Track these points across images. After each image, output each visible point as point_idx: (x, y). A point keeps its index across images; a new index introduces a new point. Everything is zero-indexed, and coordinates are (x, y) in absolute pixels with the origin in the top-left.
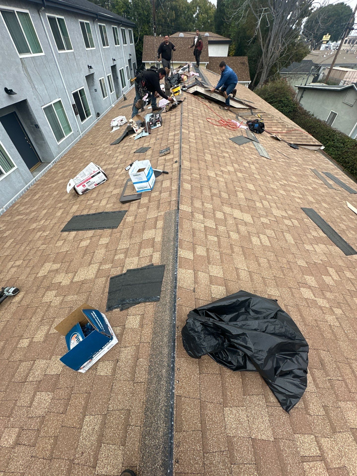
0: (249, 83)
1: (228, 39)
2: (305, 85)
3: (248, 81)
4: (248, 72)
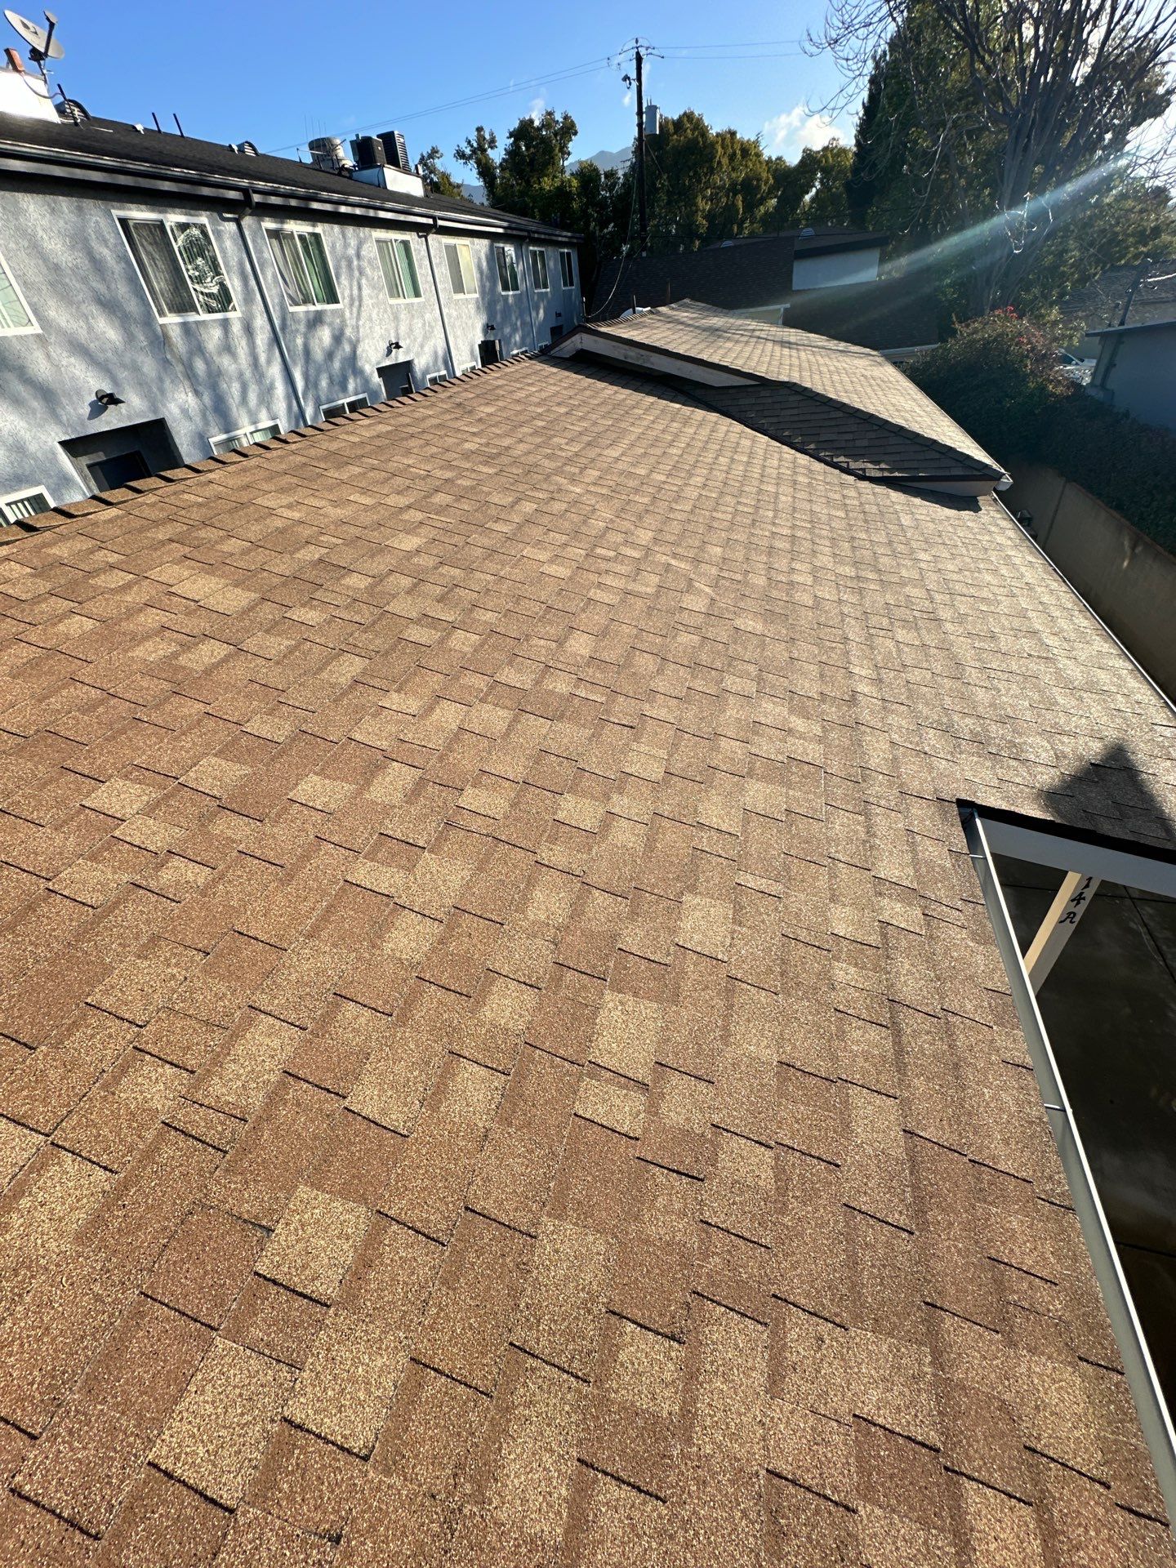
2: (1122, 323)
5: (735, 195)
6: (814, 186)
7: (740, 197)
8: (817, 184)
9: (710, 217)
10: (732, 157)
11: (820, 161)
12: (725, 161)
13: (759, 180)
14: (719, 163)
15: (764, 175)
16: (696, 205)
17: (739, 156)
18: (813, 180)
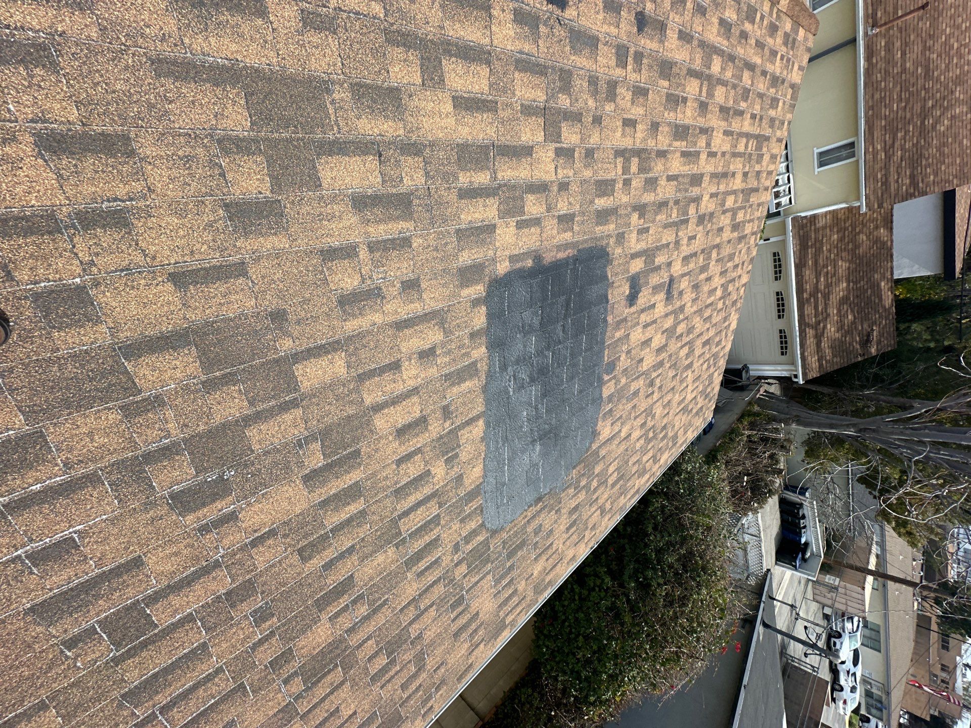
0: (796, 376)
1: (959, 265)
3: (804, 374)
4: (839, 363)
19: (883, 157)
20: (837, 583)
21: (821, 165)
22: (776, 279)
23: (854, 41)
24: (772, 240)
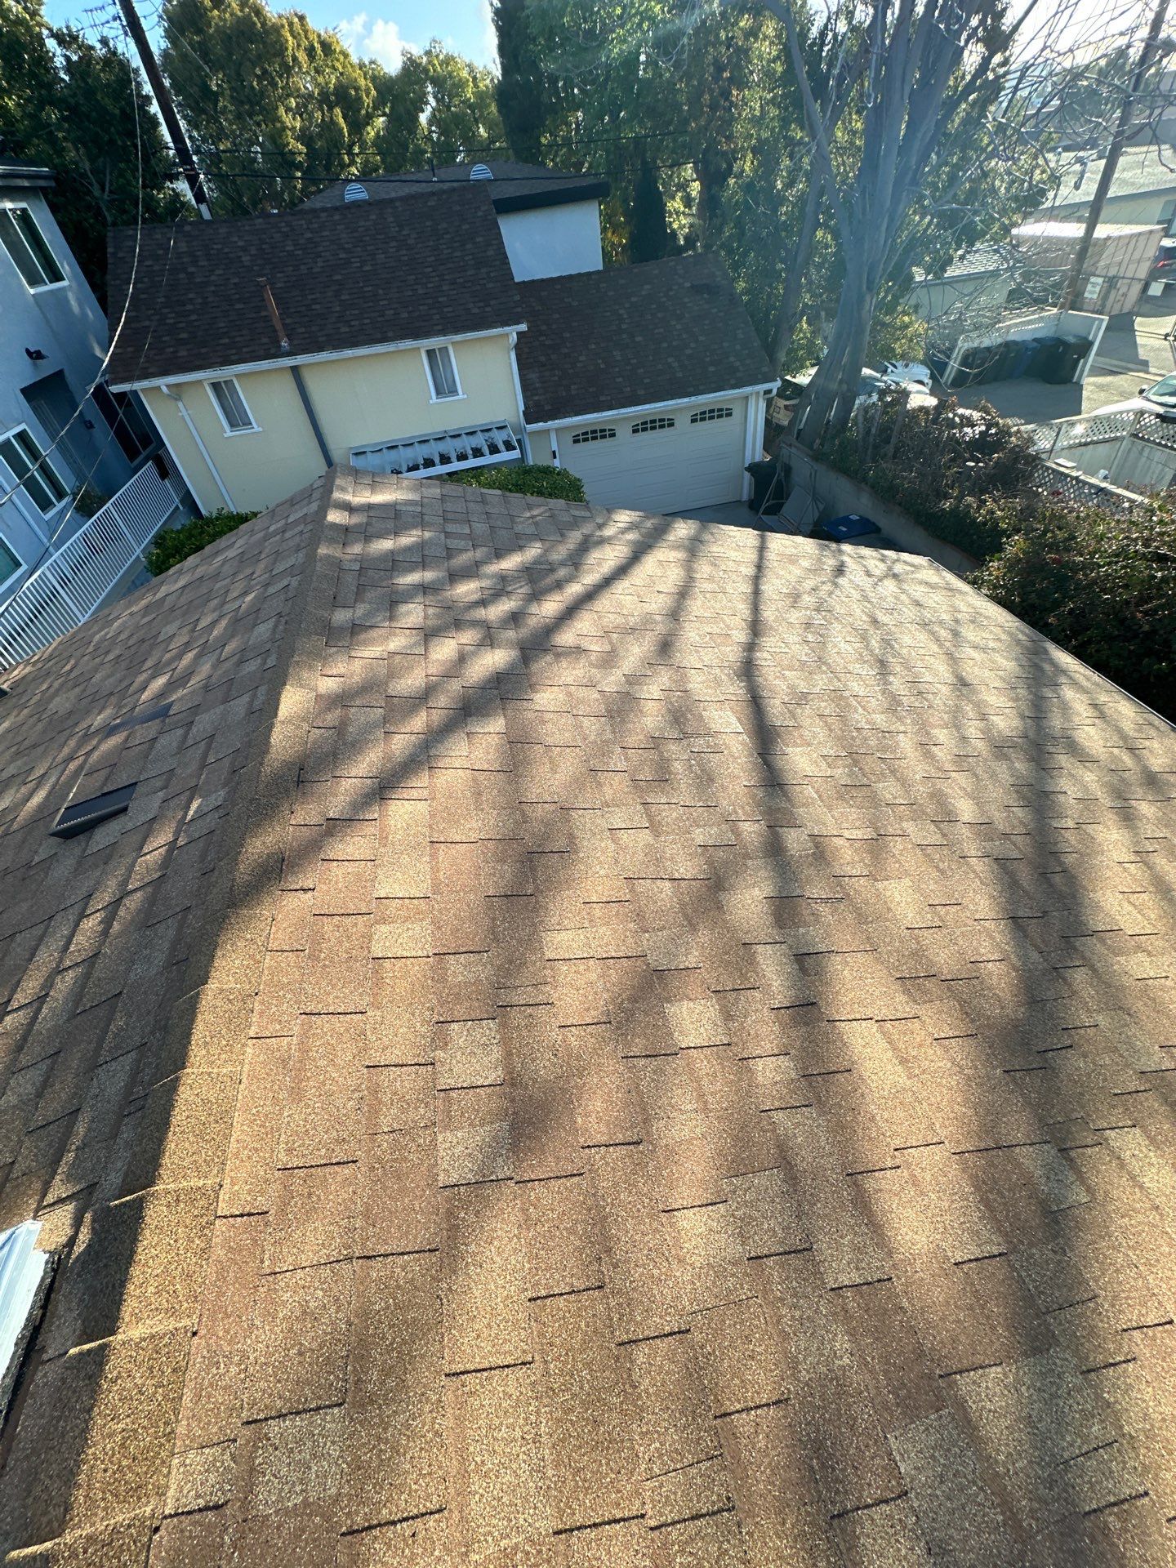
3: (765, 381)
5: (331, 109)
6: (427, 103)
7: (338, 111)
8: (431, 99)
9: (304, 137)
10: (311, 52)
11: (426, 71)
12: (302, 56)
13: (357, 89)
14: (295, 59)
15: (362, 82)
16: (278, 119)
17: (319, 51)
18: (425, 94)
19: (450, 309)
20: (1100, 280)
21: (453, 391)
22: (613, 435)
23: (295, 370)
24: (555, 447)
